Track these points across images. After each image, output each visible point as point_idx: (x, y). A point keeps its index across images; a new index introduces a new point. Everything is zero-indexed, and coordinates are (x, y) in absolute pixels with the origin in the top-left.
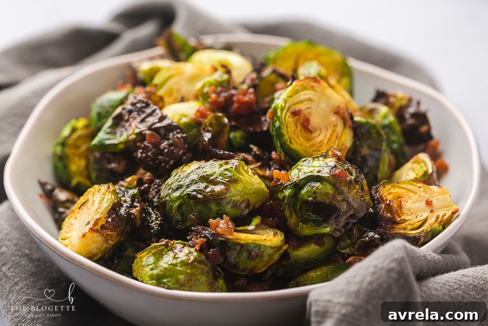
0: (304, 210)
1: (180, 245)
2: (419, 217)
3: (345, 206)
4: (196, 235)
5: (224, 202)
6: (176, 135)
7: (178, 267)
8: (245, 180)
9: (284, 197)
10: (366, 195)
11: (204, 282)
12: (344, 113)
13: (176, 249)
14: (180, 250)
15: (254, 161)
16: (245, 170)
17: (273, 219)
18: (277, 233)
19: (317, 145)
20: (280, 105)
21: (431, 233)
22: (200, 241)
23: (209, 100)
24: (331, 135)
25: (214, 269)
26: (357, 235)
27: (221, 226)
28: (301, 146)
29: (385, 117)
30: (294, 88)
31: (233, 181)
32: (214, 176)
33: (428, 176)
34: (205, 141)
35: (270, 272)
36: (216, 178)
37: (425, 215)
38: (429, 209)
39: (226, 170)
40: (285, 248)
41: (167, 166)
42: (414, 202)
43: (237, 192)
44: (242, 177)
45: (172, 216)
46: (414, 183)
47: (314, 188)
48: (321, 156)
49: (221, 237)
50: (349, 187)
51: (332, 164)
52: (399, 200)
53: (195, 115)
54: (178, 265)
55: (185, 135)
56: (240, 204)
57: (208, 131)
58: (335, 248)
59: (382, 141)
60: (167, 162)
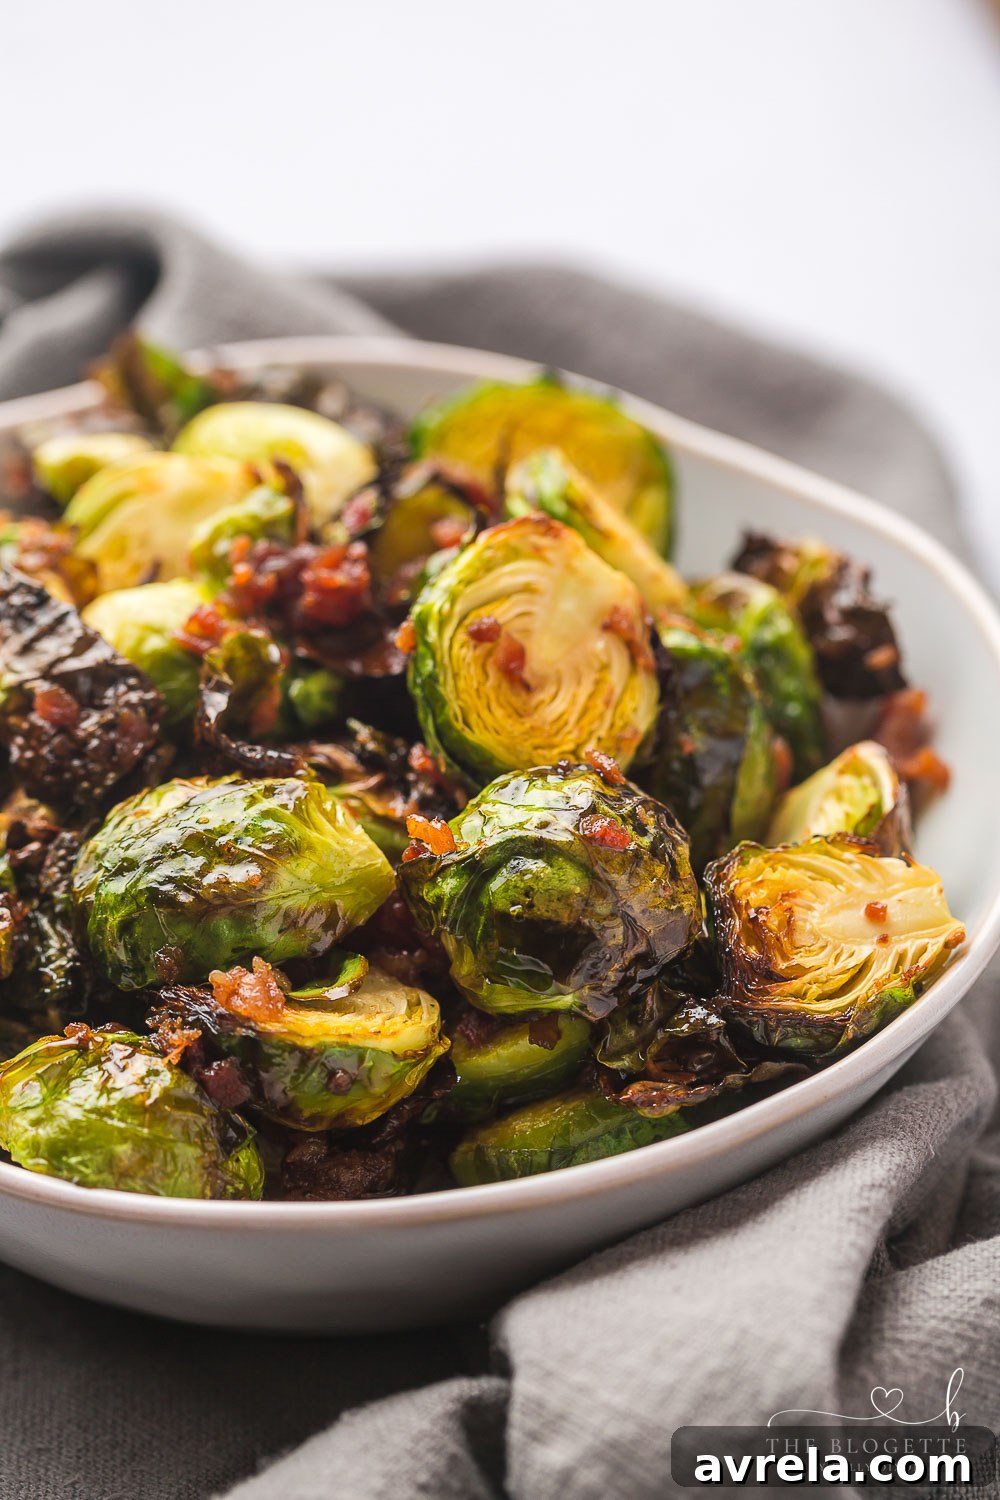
0: (496, 943)
1: (122, 1047)
2: (843, 958)
3: (620, 931)
4: (171, 1015)
5: (259, 917)
6: (124, 696)
7: (111, 1117)
8: (324, 844)
9: (439, 899)
10: (685, 893)
11: (193, 1162)
12: (631, 628)
13: (109, 1060)
14: (121, 1064)
15: (360, 768)
16: (324, 813)
17: (411, 952)
18: (419, 1003)
19: (547, 728)
20: (435, 609)
21: (878, 1009)
22: (181, 1038)
23: (231, 581)
24: (591, 696)
25: (223, 1120)
26: (656, 1014)
27: (245, 992)
28: (497, 733)
29: (765, 620)
30: (480, 553)
31: (285, 849)
32: (230, 837)
33: (880, 822)
34: (209, 720)
35: (396, 1122)
36: (236, 840)
37: (864, 951)
38: (875, 933)
39: (266, 814)
40: (440, 1050)
41: (98, 791)
42: (834, 911)
43: (297, 884)
44: (313, 835)
45: (104, 951)
46: (835, 851)
47: (526, 878)
48: (554, 770)
49: (242, 1026)
50: (631, 874)
51: (583, 801)
52: (786, 904)
53: (186, 629)
54: (114, 1112)
55: (150, 695)
56: (306, 921)
57: (220, 687)
58: (590, 1052)
59: (746, 708)
60: (96, 779)
